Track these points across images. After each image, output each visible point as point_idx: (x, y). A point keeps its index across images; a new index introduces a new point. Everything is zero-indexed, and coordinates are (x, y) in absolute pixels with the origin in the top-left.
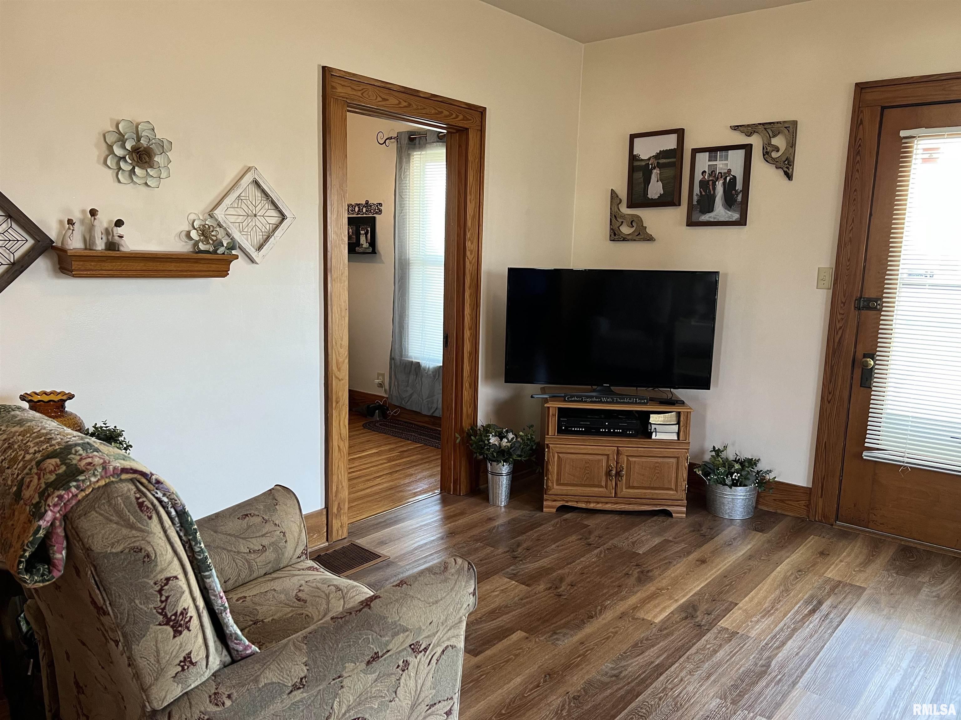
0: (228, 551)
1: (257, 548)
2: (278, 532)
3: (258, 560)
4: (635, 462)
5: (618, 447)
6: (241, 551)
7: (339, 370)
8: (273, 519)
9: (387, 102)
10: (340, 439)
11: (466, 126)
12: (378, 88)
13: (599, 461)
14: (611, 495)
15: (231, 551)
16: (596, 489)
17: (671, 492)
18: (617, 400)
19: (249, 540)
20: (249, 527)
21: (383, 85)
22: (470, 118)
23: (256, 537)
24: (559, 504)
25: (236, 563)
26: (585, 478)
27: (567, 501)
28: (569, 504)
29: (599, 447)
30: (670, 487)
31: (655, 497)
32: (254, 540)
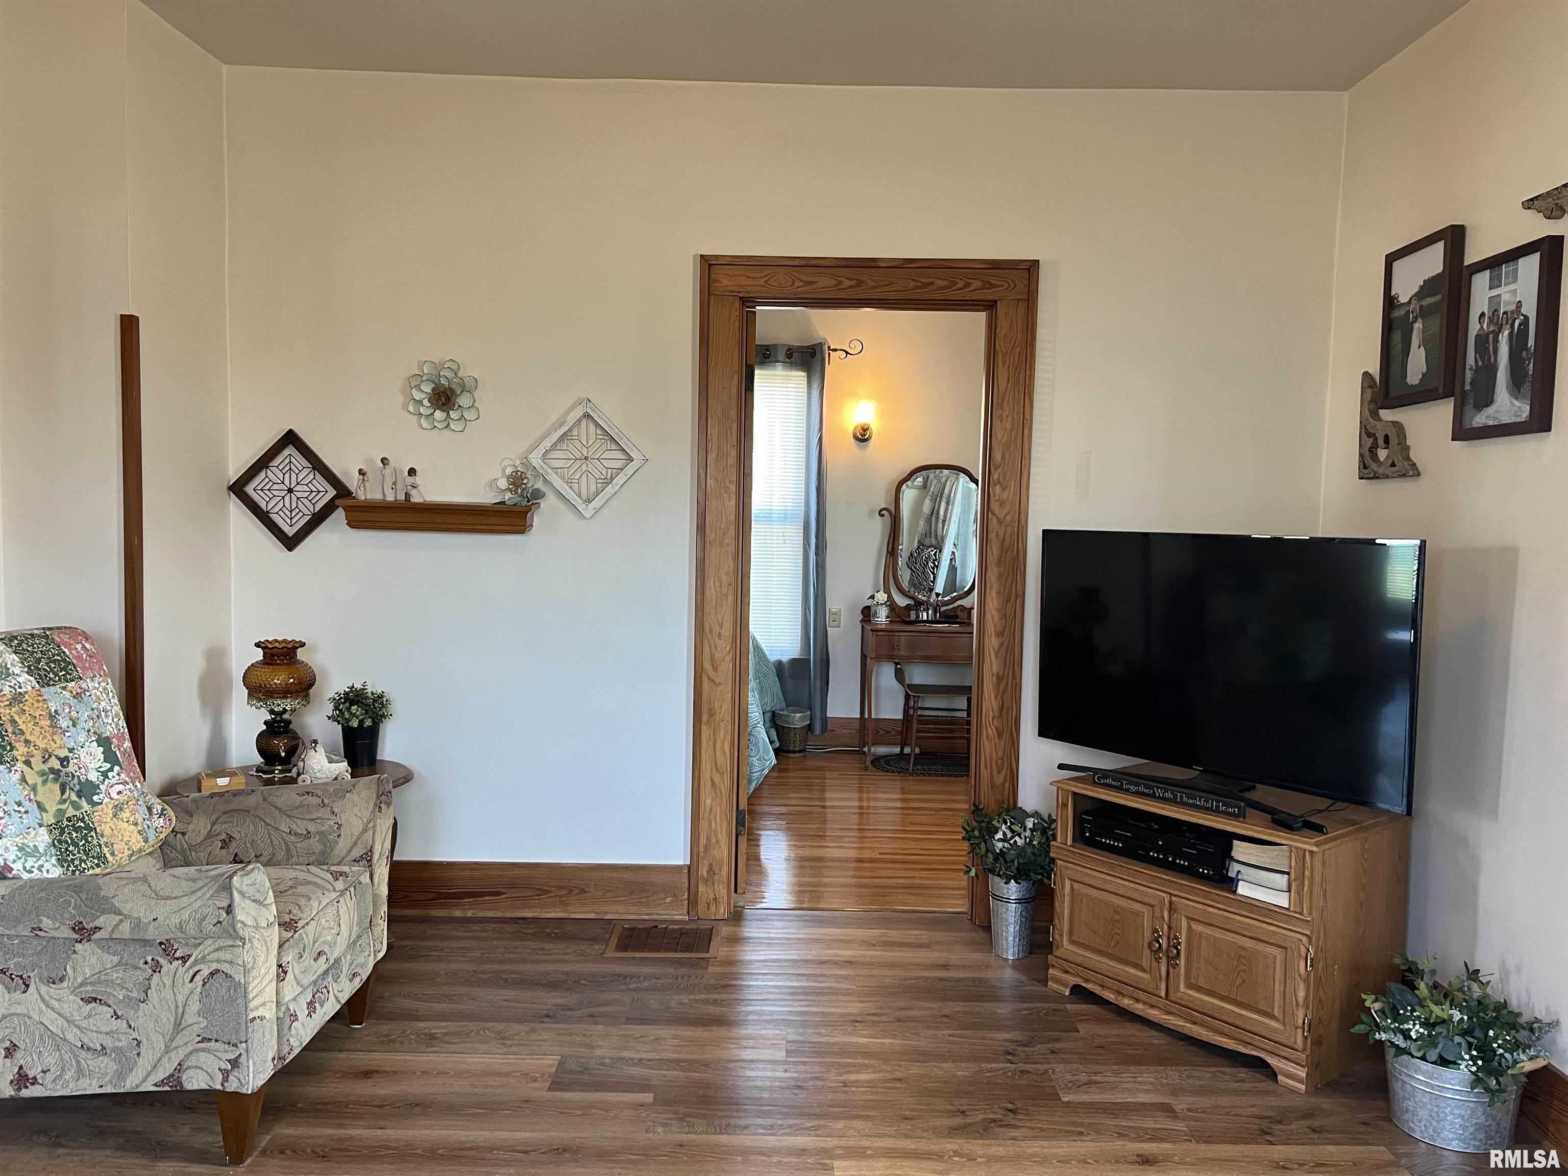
0: (265, 822)
1: (299, 831)
2: (332, 822)
3: (298, 845)
4: (1201, 934)
5: (1171, 894)
6: (281, 829)
7: (715, 669)
8: (334, 806)
9: (815, 286)
10: (714, 770)
11: (993, 298)
12: (796, 268)
13: (1137, 914)
14: (1157, 992)
15: (269, 825)
16: (1133, 971)
17: (1274, 1024)
18: (1181, 797)
19: (294, 819)
20: (301, 806)
21: (803, 262)
22: (999, 283)
23: (303, 819)
24: (1074, 980)
25: (271, 839)
26: (1113, 944)
27: (1087, 980)
28: (1089, 986)
29: (1137, 886)
30: (1269, 1010)
31: (1239, 1022)
32: (299, 822)
